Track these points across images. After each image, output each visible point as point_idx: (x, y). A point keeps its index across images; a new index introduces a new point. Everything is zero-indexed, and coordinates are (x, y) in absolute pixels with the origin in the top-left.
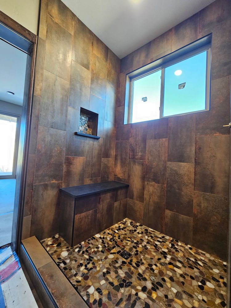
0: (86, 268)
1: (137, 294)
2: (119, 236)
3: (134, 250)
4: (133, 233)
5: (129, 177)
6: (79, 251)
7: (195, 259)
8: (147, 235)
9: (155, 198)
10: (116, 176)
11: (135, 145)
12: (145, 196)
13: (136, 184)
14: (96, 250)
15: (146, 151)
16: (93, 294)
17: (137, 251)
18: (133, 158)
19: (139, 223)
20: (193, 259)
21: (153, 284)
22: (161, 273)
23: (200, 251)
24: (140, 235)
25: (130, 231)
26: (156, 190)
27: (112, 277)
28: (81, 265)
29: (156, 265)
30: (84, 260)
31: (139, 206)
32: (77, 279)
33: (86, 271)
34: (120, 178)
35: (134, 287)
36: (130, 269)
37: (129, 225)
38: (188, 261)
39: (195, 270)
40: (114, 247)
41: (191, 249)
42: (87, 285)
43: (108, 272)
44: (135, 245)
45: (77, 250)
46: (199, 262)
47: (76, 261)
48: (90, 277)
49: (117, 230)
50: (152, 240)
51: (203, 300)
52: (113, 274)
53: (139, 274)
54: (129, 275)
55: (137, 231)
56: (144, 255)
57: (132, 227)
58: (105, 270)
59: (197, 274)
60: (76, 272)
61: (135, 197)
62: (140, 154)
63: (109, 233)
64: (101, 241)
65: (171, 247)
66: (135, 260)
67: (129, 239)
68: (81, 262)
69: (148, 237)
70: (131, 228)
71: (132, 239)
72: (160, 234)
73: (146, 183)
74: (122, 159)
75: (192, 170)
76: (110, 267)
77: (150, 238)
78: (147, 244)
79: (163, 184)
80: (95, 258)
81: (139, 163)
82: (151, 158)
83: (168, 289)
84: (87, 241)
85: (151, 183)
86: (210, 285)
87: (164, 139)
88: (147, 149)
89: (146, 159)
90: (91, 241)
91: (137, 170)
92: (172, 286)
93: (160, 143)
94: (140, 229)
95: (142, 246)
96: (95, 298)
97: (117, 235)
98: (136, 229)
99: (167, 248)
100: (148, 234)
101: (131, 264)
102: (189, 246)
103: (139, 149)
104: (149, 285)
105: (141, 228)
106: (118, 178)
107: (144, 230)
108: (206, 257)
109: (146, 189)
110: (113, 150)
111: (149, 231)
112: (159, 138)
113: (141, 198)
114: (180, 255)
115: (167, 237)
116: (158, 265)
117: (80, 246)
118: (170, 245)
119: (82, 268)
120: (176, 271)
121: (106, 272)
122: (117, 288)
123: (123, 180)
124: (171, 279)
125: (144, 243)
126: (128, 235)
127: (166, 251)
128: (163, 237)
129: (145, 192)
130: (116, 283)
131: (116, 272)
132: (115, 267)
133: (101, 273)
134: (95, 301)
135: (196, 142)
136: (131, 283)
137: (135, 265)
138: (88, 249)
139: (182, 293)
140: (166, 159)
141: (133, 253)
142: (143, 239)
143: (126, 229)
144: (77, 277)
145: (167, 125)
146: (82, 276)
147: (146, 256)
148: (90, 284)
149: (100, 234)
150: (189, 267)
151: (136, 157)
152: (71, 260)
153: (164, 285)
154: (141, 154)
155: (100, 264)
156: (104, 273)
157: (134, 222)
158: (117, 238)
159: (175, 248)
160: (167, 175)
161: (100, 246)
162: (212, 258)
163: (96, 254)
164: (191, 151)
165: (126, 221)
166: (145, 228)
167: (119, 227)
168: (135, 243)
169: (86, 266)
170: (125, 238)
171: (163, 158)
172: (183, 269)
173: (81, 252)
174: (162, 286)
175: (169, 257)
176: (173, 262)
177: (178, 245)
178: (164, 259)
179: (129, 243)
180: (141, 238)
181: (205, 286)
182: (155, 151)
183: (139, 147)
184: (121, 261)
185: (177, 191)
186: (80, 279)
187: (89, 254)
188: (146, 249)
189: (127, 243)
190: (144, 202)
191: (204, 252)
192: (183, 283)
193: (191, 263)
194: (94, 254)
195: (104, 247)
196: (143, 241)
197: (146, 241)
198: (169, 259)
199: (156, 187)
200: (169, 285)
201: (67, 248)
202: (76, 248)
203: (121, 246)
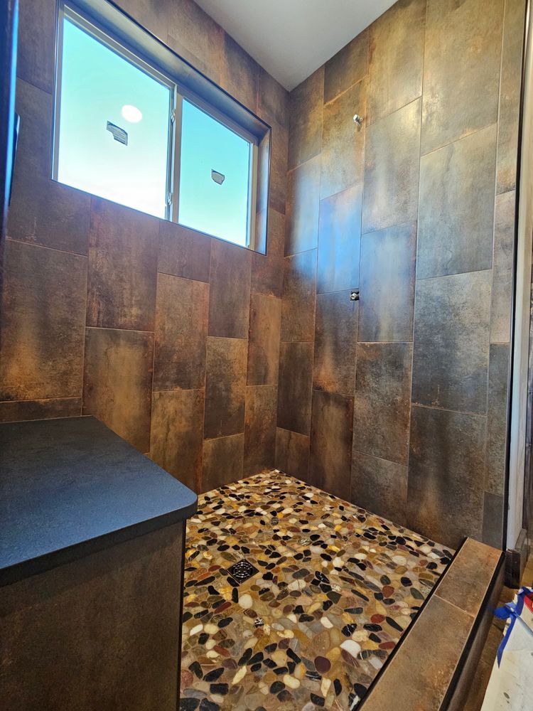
0: (290, 669)
1: (338, 569)
3: (230, 551)
5: (91, 389)
7: (268, 488)
9: (182, 426)
11: (113, 277)
12: (153, 432)
13: (122, 405)
14: (210, 644)
15: (157, 307)
16: (361, 643)
17: (236, 547)
18: (110, 324)
21: (315, 545)
22: (293, 529)
23: (253, 478)
26: (183, 406)
27: (312, 603)
28: (278, 688)
29: (276, 531)
30: (257, 679)
32: (329, 692)
33: (300, 670)
35: (326, 570)
36: (285, 570)
38: (272, 496)
40: (213, 592)
41: (246, 483)
42: (342, 660)
43: (299, 610)
44: (216, 546)
46: (274, 487)
48: (319, 654)
50: (210, 516)
51: (331, 508)
52: (302, 601)
53: (297, 557)
54: (298, 573)
56: (251, 540)
58: (293, 618)
59: (294, 497)
60: (306, 702)
62: (135, 311)
65: (238, 499)
66: (263, 557)
67: (190, 553)
68: (265, 689)
71: (193, 547)
73: (156, 394)
75: (245, 351)
76: (283, 606)
77: (202, 517)
78: (221, 526)
79: (200, 386)
80: (251, 643)
81: (132, 341)
82: (170, 326)
83: (322, 531)
85: (170, 393)
86: (309, 495)
87: (201, 284)
88: (159, 299)
89: (157, 328)
91: (125, 361)
92: (316, 526)
93: (192, 291)
95: (222, 535)
96: (366, 639)
99: (240, 504)
101: (272, 565)
102: (240, 482)
103: (131, 294)
104: (317, 550)
106: (25, 407)
108: (266, 479)
109: (158, 410)
112: (191, 279)
113: (141, 442)
114: (256, 497)
115: (211, 494)
116: (276, 527)
118: (234, 499)
119: (290, 682)
120: (289, 514)
121: (299, 616)
122: (335, 597)
124: (303, 522)
125: (215, 529)
127: (244, 508)
128: (207, 498)
129: (153, 422)
130: (324, 597)
131: (296, 594)
132: (282, 596)
133: (303, 626)
134: (372, 637)
135: (251, 301)
136: (317, 573)
137: (275, 560)
138: (205, 672)
139: (325, 520)
140: (206, 330)
141: (241, 556)
142: (200, 528)
144: (325, 694)
145: (209, 253)
146: (320, 678)
147: (253, 536)
148: (336, 651)
150: (281, 499)
151: (121, 321)
153: (316, 533)
154: (140, 312)
155: (273, 631)
156: (301, 620)
159: (242, 496)
160: (207, 365)
161: (198, 629)
162: (269, 475)
163: (232, 642)
164: (244, 316)
168: (209, 544)
169: (281, 671)
172: (283, 505)
174: (318, 536)
175: (258, 510)
176: (270, 510)
177: (235, 491)
178: (263, 517)
179: (205, 554)
180: (197, 530)
181: (312, 499)
182: (181, 308)
183: (132, 289)
184: (263, 581)
185: (223, 393)
186: (327, 683)
187: (233, 666)
188: (233, 531)
189: (204, 560)
190: (152, 449)
191: (257, 476)
192: (309, 514)
193: (274, 494)
194: (230, 649)
195: (204, 617)
196: (207, 529)
197: (208, 525)
198: (264, 513)
199: (183, 399)
200: (313, 528)
203: (211, 575)
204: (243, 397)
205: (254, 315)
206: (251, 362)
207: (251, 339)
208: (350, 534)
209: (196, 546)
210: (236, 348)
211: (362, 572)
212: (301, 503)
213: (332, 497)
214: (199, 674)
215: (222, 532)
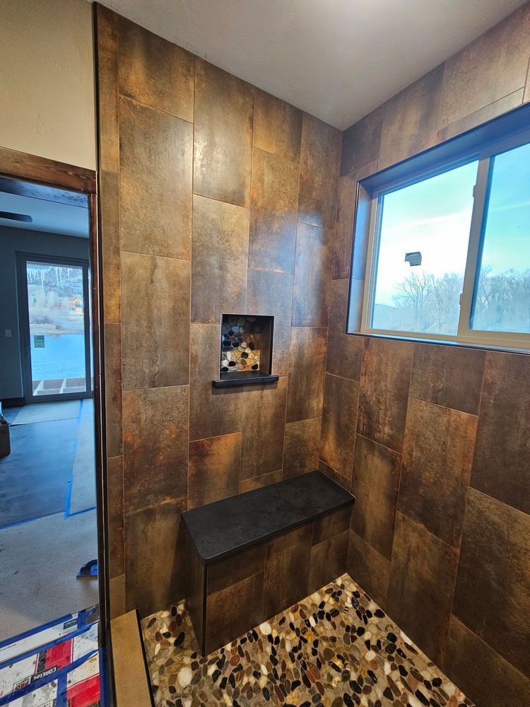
4: (354, 639)
5: (356, 478)
6: (216, 674)
8: (390, 659)
9: (425, 570)
10: (324, 461)
11: (374, 399)
12: (395, 548)
13: (373, 504)
14: (252, 680)
15: (406, 431)
18: (369, 434)
19: (375, 601)
24: (371, 655)
25: (348, 629)
26: (427, 549)
31: (377, 564)
34: (333, 470)
37: (349, 604)
40: (295, 685)
45: (212, 669)
49: (314, 616)
50: (400, 686)
55: (367, 636)
57: (353, 612)
61: (368, 535)
62: (387, 430)
63: (291, 625)
64: (269, 650)
67: (339, 663)
69: (393, 668)
70: (352, 619)
71: (345, 665)
72: (429, 665)
73: (400, 515)
74: (338, 425)
77: (396, 675)
78: (385, 700)
79: (452, 543)
81: (384, 456)
82: (419, 454)
84: (239, 642)
85: (414, 523)
87: (465, 415)
88: (409, 424)
89: (405, 451)
90: (248, 646)
91: (376, 469)
93: (448, 422)
94: (375, 630)
97: (311, 638)
98: (364, 626)
100: (393, 655)
103: (385, 415)
105: (377, 626)
106: (329, 469)
107: (385, 634)
109: (400, 531)
110: (318, 396)
111: (398, 644)
112: (449, 406)
113: (385, 546)
115: (450, 688)
117: (221, 656)
123: (342, 481)
125: (377, 693)
126: (338, 645)
128: (437, 682)
129: (396, 538)
138: (235, 675)
140: (467, 476)
142: (376, 673)
143: (336, 620)
145: (481, 373)
149: (271, 623)
151: (377, 435)
154: (391, 432)
157: (362, 593)
158: (309, 651)
160: (466, 525)
161: (264, 670)
163: (250, 697)
165: (343, 586)
166: (390, 629)
167: (322, 605)
168: (353, 684)
170: (328, 653)
171: (457, 471)
173: (219, 681)
179: (337, 678)
180: (371, 669)
182: (433, 439)
183: (386, 410)
187: (234, 696)
189: (330, 678)
190: (393, 560)
194: (245, 695)
195: (273, 677)
196: (376, 682)
197: (383, 683)
199: (428, 541)
201: (194, 656)
202: (211, 662)
203: (313, 685)
209: (348, 669)
214: (235, 670)
215: (374, 701)
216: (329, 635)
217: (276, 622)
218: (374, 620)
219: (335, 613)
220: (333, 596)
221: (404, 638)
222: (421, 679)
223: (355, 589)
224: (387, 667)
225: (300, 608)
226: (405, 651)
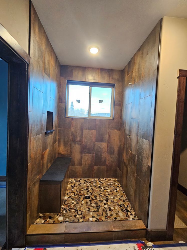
1: (104, 207)
2: (76, 191)
3: (89, 193)
4: (81, 185)
5: (71, 153)
6: (66, 211)
7: (110, 183)
8: (87, 183)
9: (89, 162)
10: (60, 153)
11: (75, 132)
12: (83, 162)
13: (76, 156)
14: (73, 205)
15: (83, 137)
16: (93, 220)
17: (90, 193)
18: (74, 141)
19: (78, 178)
20: (109, 183)
21: (106, 200)
22: (105, 195)
23: (109, 179)
24: (85, 185)
25: (79, 185)
26: (89, 158)
27: (92, 209)
28: (75, 216)
29: (101, 193)
30: (74, 213)
31: (79, 169)
33: (80, 216)
34: (63, 154)
35: (102, 206)
36: (95, 201)
37: (75, 182)
38: (108, 185)
39: (112, 187)
40: (80, 198)
41: (106, 180)
42: (87, 219)
43: (89, 209)
45: (64, 212)
46: (111, 183)
47: (71, 216)
48: (85, 216)
49: (72, 188)
50: (91, 184)
51: (119, 195)
53: (99, 201)
54: (96, 203)
55: (82, 183)
57: (77, 182)
58: (87, 209)
59: (113, 188)
60: (77, 219)
61: (76, 165)
62: (79, 138)
63: (70, 193)
64: (70, 199)
65: (100, 183)
66: (93, 197)
67: (82, 190)
68: (74, 215)
69: (89, 183)
70: (78, 183)
72: (92, 179)
73: (83, 155)
75: (107, 146)
76: (87, 207)
77: (90, 184)
78: (91, 187)
79: (93, 154)
80: (78, 208)
81: (78, 144)
82: (86, 140)
84: (64, 204)
85: (86, 155)
86: (118, 189)
87: (94, 130)
88: (84, 135)
89: (83, 141)
90: (66, 203)
91: (77, 148)
92: (111, 197)
93: (91, 132)
94: (82, 182)
96: (95, 220)
97: (75, 191)
98: (80, 183)
99: (99, 184)
101: (93, 199)
102: (105, 179)
103: (78, 135)
104: (105, 202)
108: (112, 180)
109: (84, 158)
111: (86, 180)
112: (91, 130)
113: (80, 164)
114: (105, 184)
115: (96, 179)
116: (102, 193)
117: (63, 209)
118: (99, 182)
119: (78, 216)
120: (108, 191)
121: (88, 209)
122: (98, 211)
123: (66, 156)
124: (109, 195)
125: (90, 187)
126: (79, 188)
127: (99, 185)
128: (94, 180)
129: (83, 160)
130: (96, 210)
131: (92, 206)
132: (89, 205)
133: (87, 211)
135: (108, 133)
136: (100, 206)
137: (95, 199)
138: (70, 207)
139: (114, 197)
140: (95, 141)
141: (90, 195)
144: (80, 221)
147: (95, 192)
149: (66, 196)
150: (110, 187)
151: (76, 140)
152: (68, 218)
153: (109, 198)
154: (80, 138)
155: (82, 209)
156: (88, 210)
157: (76, 179)
158: (77, 193)
159: (102, 182)
160: (95, 149)
161: (73, 202)
162: (113, 180)
164: (106, 137)
165: (71, 181)
166: (84, 180)
167: (71, 186)
168: (86, 190)
169: (78, 214)
170: (80, 190)
171: (93, 141)
172: (109, 189)
173: (68, 211)
174: (108, 199)
175: (102, 187)
176: (104, 188)
177: (101, 181)
178: (102, 189)
179: (84, 191)
180: (87, 186)
181: (117, 190)
182: (89, 136)
184: (89, 201)
185: (100, 156)
186: (82, 220)
187: (73, 209)
188: (93, 189)
189: (83, 192)
190: (82, 166)
191: (110, 179)
192: (112, 194)
193: (109, 185)
194: (75, 207)
195: (76, 201)
197: (89, 186)
198: (103, 188)
199: (89, 156)
200: (109, 197)
201: (58, 215)
202: (63, 211)
203: (82, 195)
204: (106, 157)
205: (109, 136)
206: (108, 148)
207: (108, 142)
208: (116, 203)
209: (84, 189)
210: (104, 145)
211: (109, 211)
212: (113, 190)
213: (123, 192)
214: (69, 207)
215: (90, 188)
216: (77, 188)
217: (67, 195)
218: (81, 181)
219: (75, 185)
220: (71, 183)
221: (86, 179)
222: (92, 181)
223: (74, 179)
224: (88, 184)
225: (68, 190)
226: (88, 180)
